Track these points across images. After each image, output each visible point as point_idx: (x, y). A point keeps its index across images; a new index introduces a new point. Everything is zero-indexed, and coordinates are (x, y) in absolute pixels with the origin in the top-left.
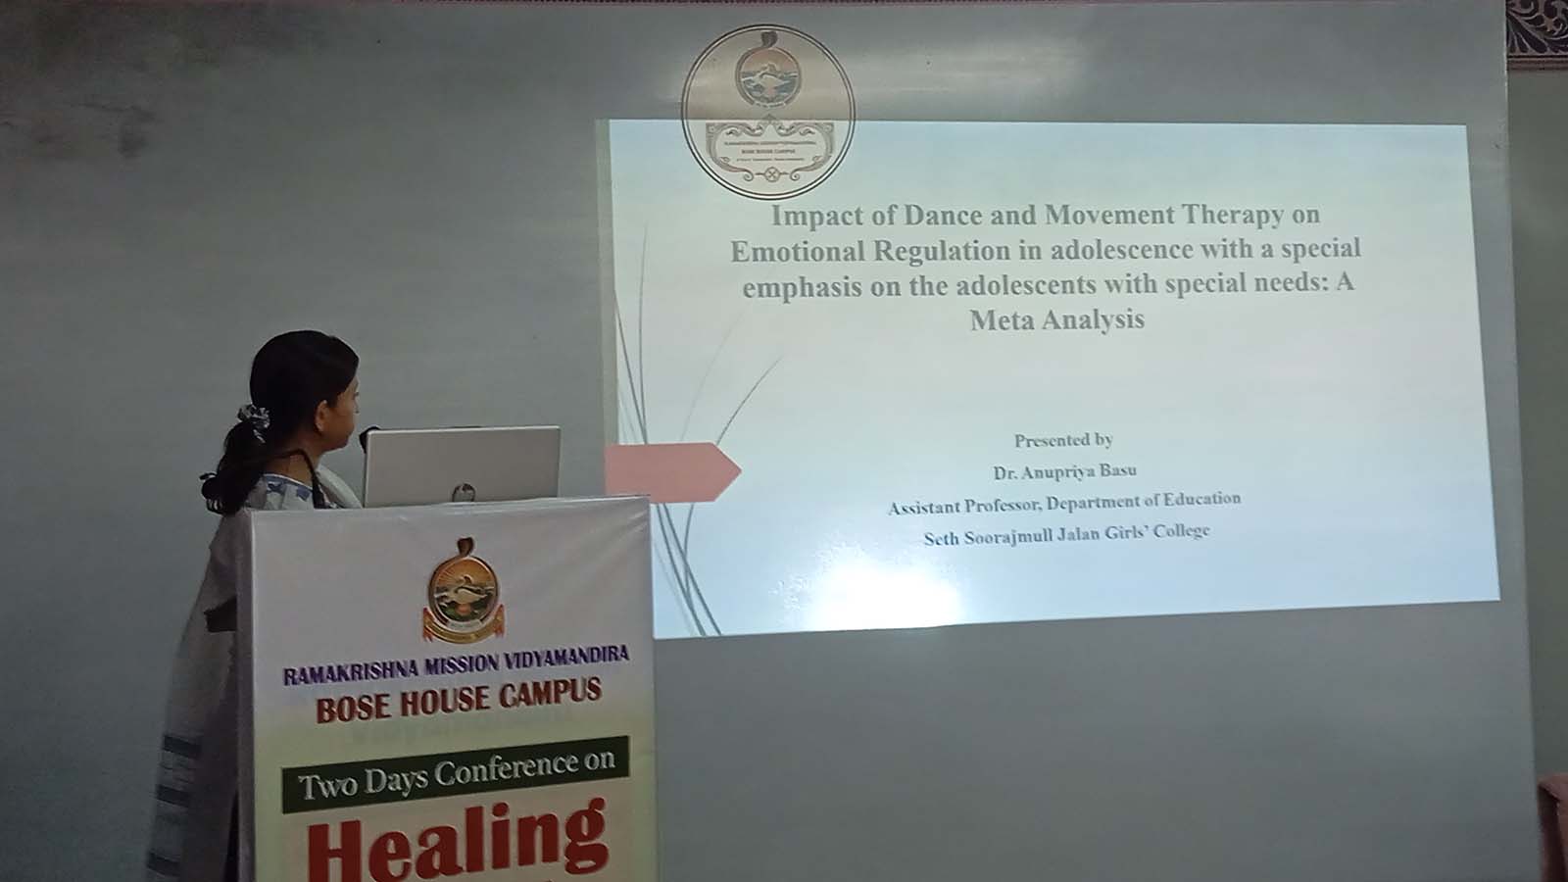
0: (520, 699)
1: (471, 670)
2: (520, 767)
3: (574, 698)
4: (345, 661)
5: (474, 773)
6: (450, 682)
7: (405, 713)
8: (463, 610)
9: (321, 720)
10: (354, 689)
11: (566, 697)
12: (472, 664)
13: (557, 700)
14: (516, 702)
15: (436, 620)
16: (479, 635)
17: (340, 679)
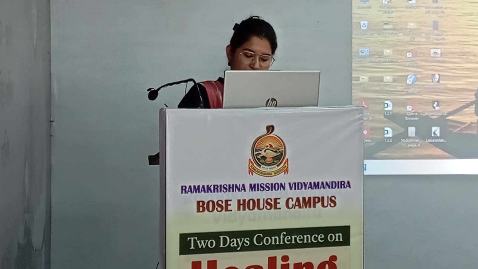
0: (296, 205)
1: (272, 190)
2: (295, 239)
3: (323, 205)
4: (211, 183)
5: (273, 240)
6: (261, 195)
7: (239, 209)
8: (269, 160)
9: (198, 211)
10: (215, 197)
11: (319, 205)
12: (273, 187)
13: (314, 206)
14: (294, 206)
15: (255, 165)
16: (276, 173)
17: (208, 192)
